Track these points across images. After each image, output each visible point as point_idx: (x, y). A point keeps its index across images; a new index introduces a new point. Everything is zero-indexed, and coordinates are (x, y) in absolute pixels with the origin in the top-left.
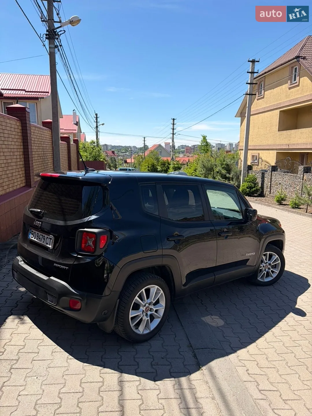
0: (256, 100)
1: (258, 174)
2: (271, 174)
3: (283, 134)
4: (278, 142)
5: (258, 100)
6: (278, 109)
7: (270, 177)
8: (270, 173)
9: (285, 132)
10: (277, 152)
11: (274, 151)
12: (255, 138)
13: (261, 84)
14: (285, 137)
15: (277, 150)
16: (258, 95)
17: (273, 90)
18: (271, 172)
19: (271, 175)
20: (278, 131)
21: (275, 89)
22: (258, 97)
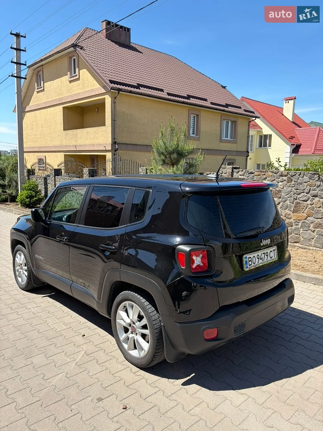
0: (35, 93)
1: (40, 179)
2: (55, 179)
3: (69, 134)
4: (64, 143)
5: (38, 92)
6: (61, 105)
7: (54, 183)
8: (53, 178)
9: (70, 132)
10: (64, 155)
11: (61, 153)
12: (39, 138)
13: (39, 74)
14: (71, 137)
15: (64, 153)
16: (37, 87)
17: (52, 81)
18: (55, 177)
19: (55, 181)
20: (64, 130)
21: (54, 81)
22: (37, 89)
